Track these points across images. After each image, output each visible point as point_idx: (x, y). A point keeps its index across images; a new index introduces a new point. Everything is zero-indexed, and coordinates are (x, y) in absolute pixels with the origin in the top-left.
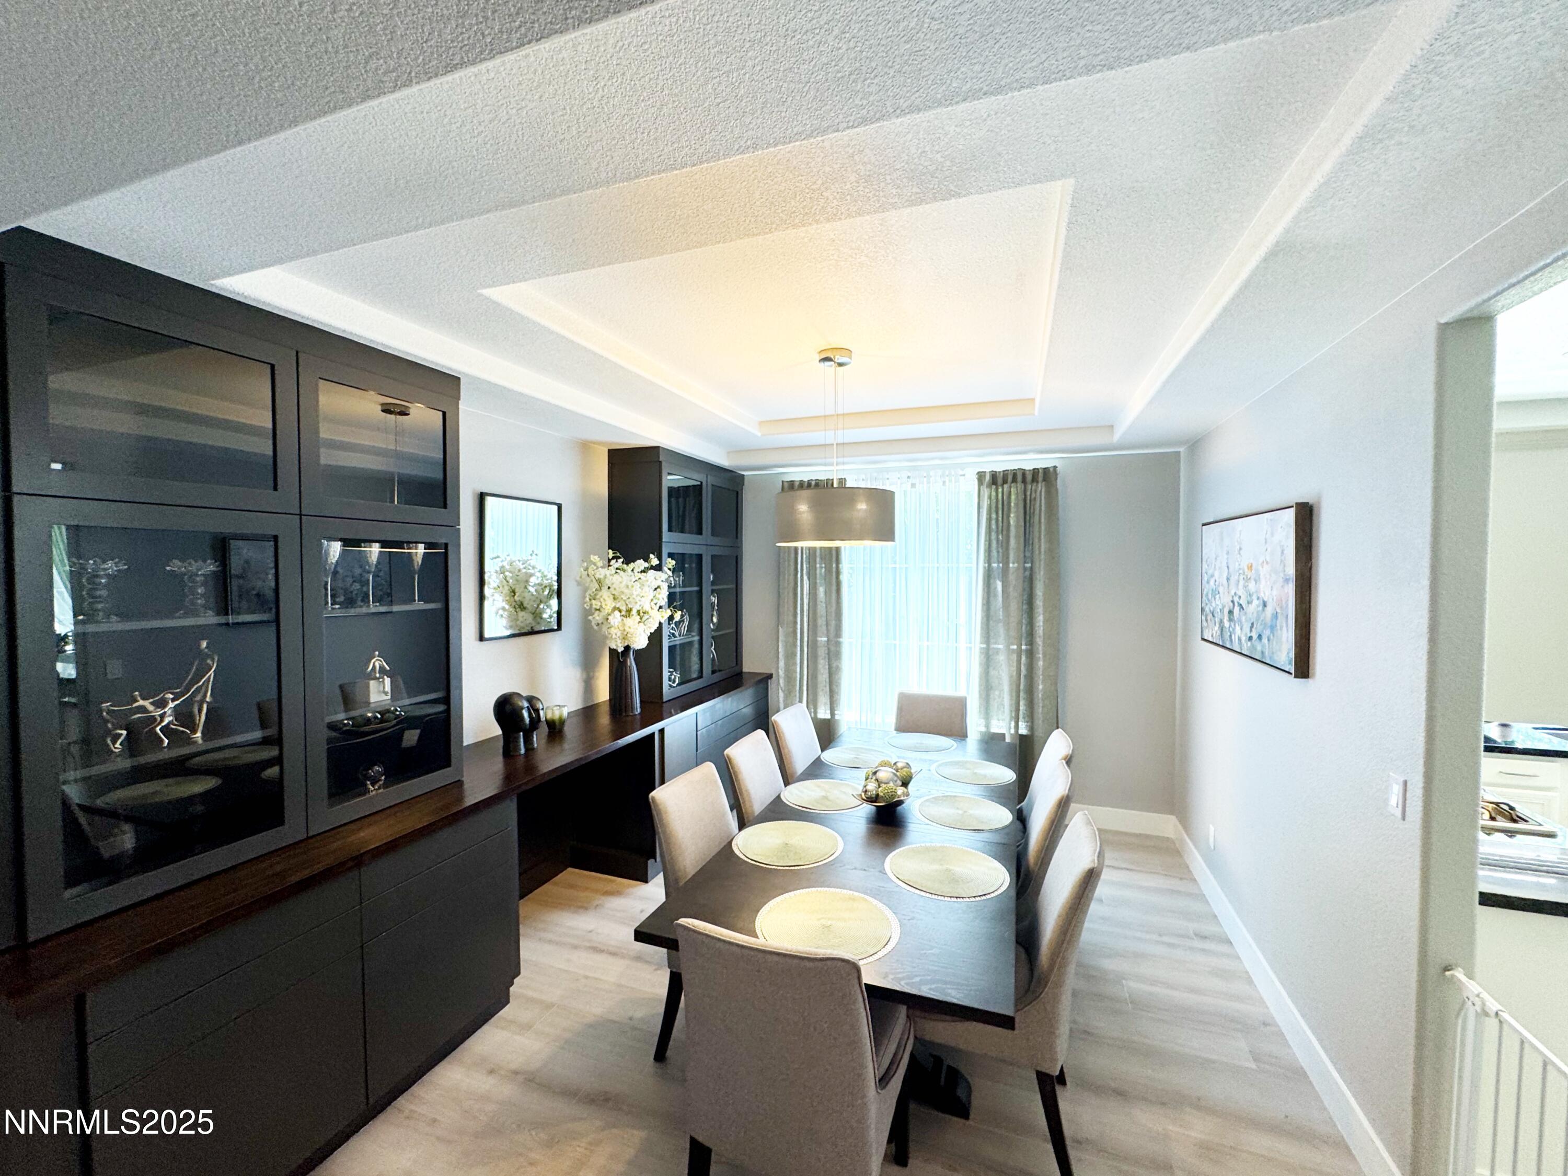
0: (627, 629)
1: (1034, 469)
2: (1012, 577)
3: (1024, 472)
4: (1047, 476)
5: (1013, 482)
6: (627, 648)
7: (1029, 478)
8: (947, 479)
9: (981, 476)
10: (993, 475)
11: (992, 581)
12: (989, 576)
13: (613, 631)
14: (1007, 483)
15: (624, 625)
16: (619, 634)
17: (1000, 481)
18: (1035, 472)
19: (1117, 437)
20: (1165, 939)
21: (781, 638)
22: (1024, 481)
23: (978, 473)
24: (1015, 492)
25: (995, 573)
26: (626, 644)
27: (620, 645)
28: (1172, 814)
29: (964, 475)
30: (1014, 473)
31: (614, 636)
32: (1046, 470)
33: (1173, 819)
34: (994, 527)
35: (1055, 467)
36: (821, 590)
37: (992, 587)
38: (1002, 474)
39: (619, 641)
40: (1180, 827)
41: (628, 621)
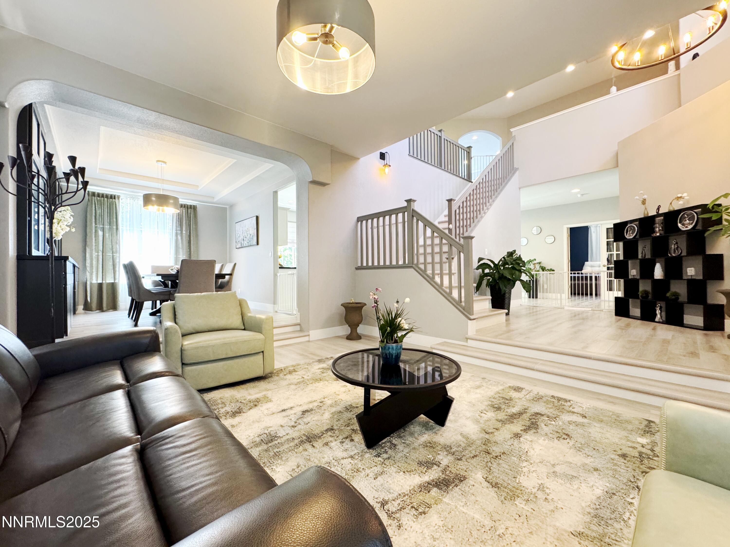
2: (184, 235)
4: (194, 208)
5: (184, 207)
14: (182, 207)
18: (191, 206)
19: (215, 200)
22: (188, 208)
24: (185, 211)
25: (178, 234)
30: (185, 205)
32: (194, 206)
35: (197, 206)
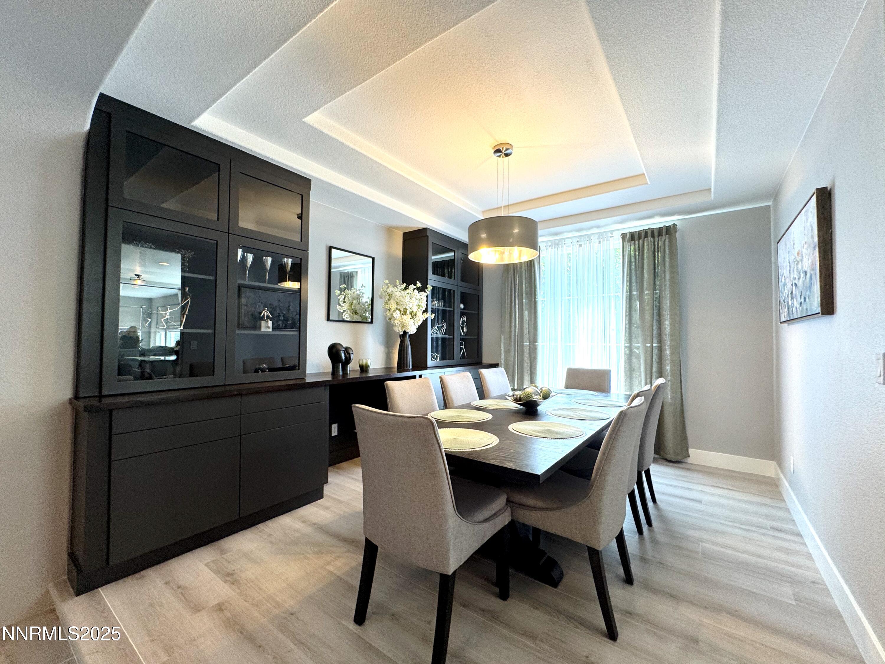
0: (404, 321)
1: (660, 228)
2: (646, 300)
3: (652, 231)
4: (669, 231)
5: (645, 237)
6: (405, 333)
7: (656, 234)
8: (601, 240)
9: (624, 236)
10: (631, 235)
11: (633, 301)
12: (630, 298)
13: (396, 321)
14: (641, 239)
15: (402, 319)
16: (399, 323)
17: (636, 237)
20: (744, 527)
21: (503, 341)
22: (653, 235)
23: (622, 234)
24: (647, 244)
26: (404, 330)
27: (401, 330)
28: (773, 460)
29: (613, 237)
31: (397, 324)
32: (668, 227)
33: (773, 463)
34: (633, 267)
35: (674, 225)
36: (526, 313)
37: (634, 305)
38: (638, 232)
39: (400, 328)
40: (778, 469)
41: (404, 317)
